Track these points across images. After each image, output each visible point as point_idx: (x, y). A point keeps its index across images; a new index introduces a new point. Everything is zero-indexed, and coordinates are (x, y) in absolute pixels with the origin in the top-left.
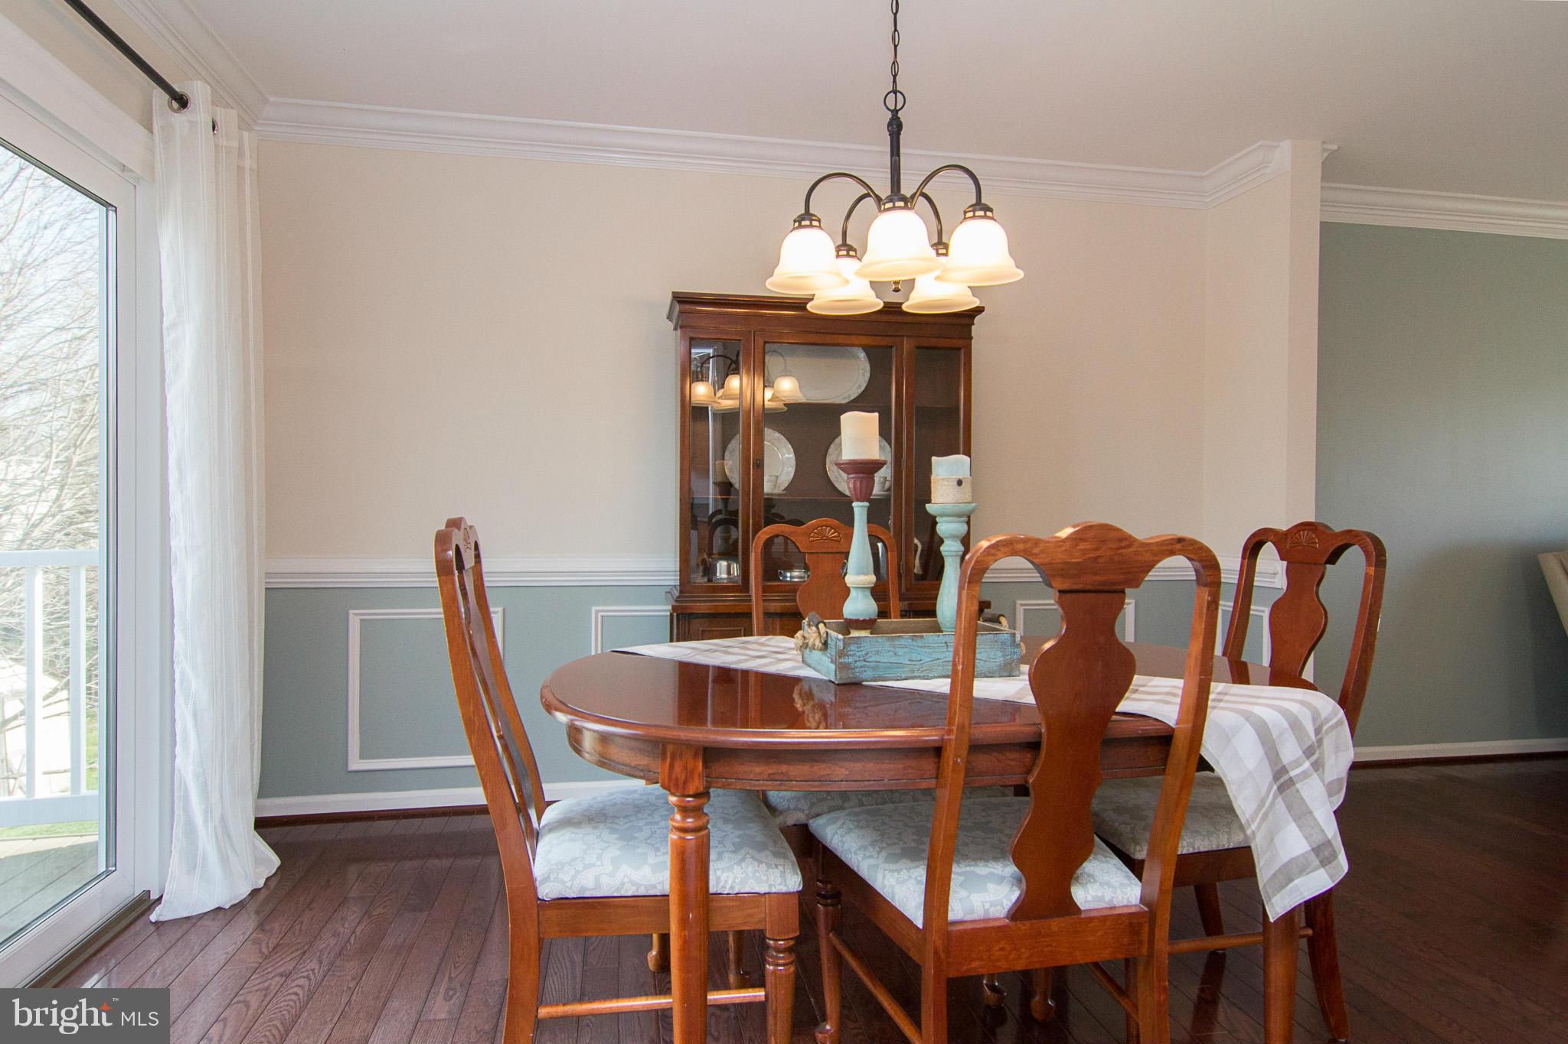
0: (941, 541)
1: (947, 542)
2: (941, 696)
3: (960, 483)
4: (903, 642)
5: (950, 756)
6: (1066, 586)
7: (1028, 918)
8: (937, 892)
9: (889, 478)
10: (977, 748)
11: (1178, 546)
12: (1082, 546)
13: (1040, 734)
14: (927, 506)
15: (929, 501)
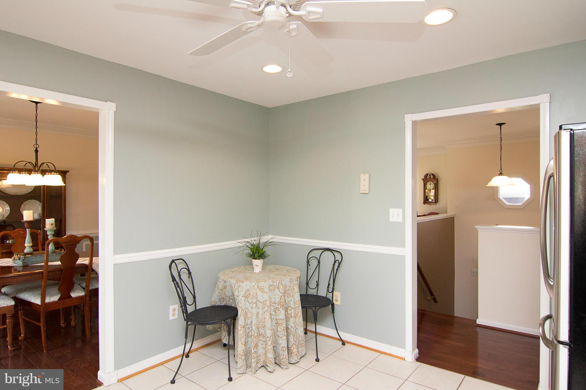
0: (48, 236)
1: (49, 236)
2: (43, 265)
3: (52, 224)
4: (38, 256)
5: (44, 274)
6: (65, 245)
7: (61, 300)
8: (43, 299)
9: (41, 213)
10: (49, 272)
11: (86, 237)
12: (68, 238)
13: (62, 269)
14: (45, 229)
15: (45, 227)
